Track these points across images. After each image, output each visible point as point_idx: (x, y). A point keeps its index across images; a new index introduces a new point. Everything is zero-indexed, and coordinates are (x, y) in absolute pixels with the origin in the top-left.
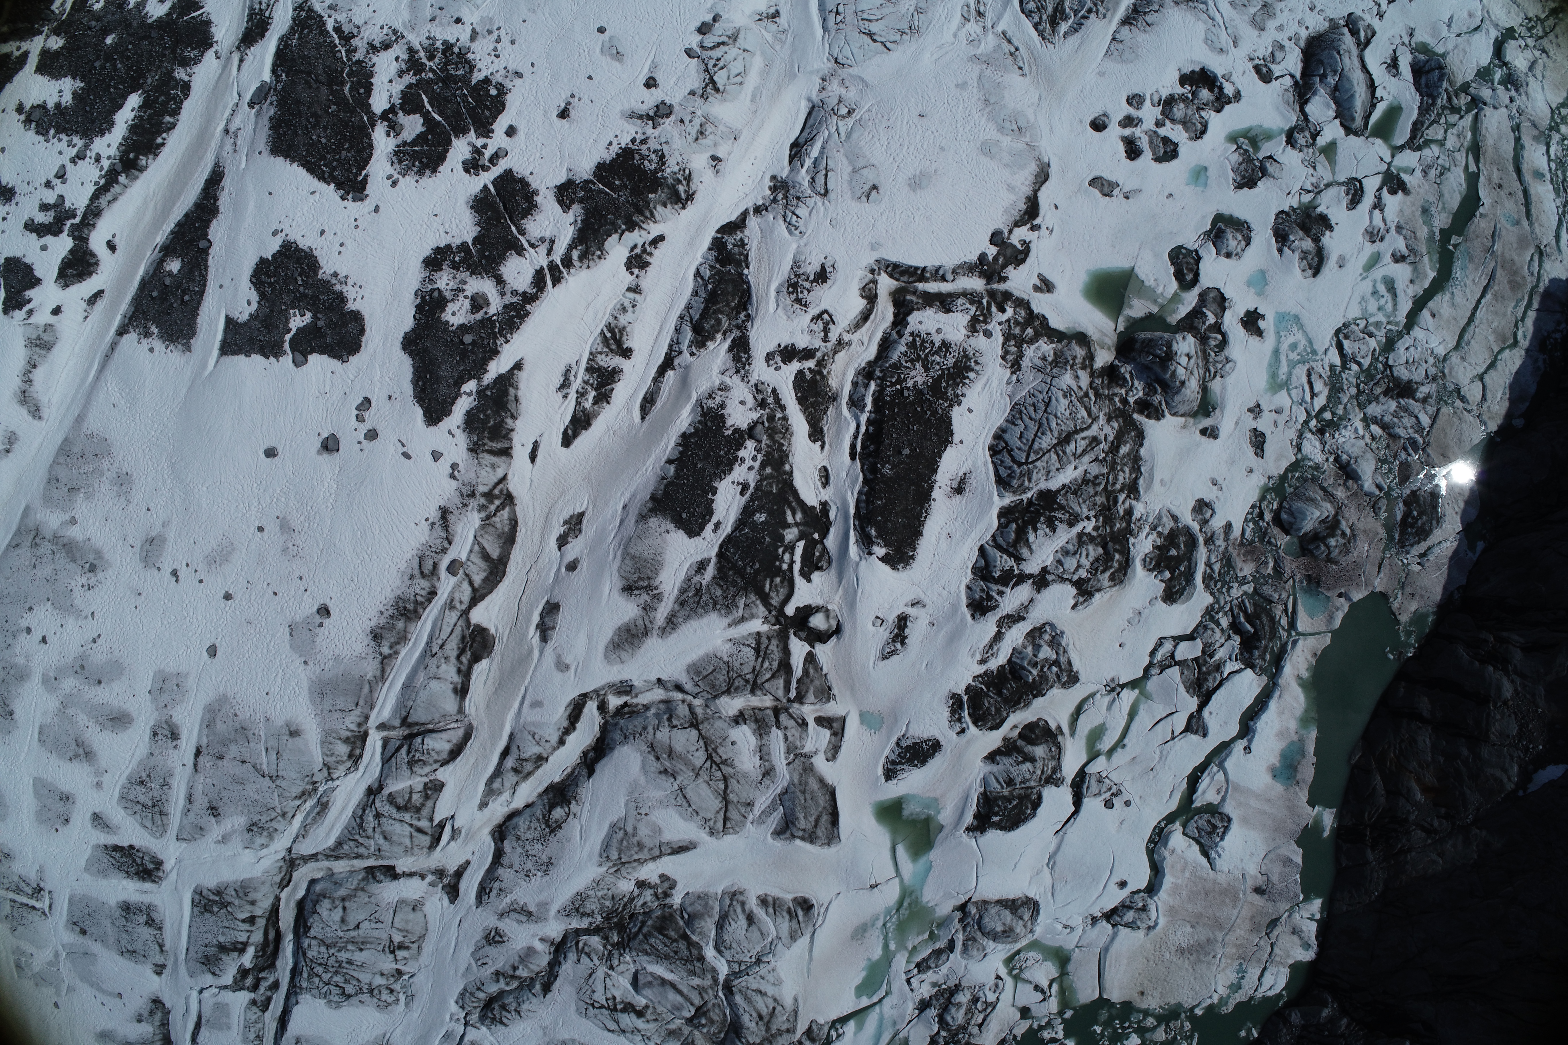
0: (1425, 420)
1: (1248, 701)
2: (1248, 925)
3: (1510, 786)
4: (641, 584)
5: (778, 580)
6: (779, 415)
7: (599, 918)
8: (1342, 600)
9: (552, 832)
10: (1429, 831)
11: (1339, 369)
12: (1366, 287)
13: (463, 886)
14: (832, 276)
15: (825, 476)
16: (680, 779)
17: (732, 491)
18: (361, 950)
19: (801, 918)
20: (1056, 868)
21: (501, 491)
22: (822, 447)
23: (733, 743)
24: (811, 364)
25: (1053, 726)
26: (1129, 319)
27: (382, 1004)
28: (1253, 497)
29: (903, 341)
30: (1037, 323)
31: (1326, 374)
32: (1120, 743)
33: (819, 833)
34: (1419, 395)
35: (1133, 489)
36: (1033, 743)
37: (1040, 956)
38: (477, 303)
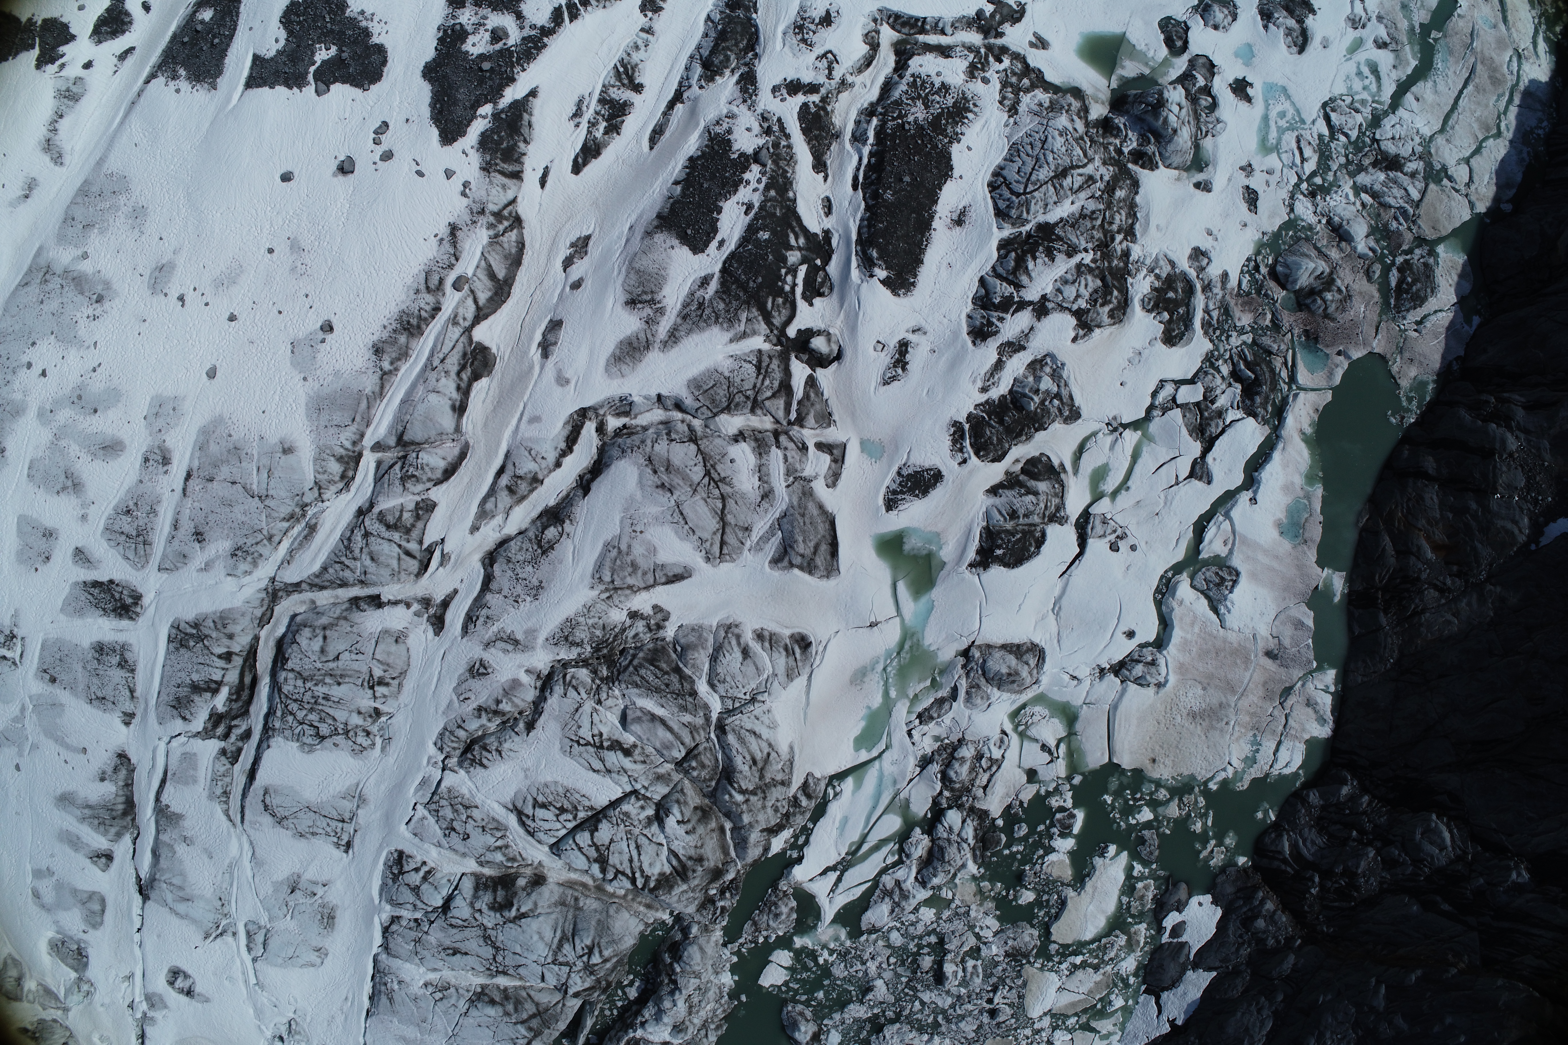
0: (1415, 195)
1: (1252, 449)
2: (1261, 692)
3: (1522, 539)
4: (645, 297)
5: (780, 300)
6: (783, 143)
7: (589, 649)
8: (1342, 358)
9: (544, 553)
10: (1442, 590)
11: (1327, 139)
12: (1350, 67)
13: (449, 616)
14: (836, 21)
15: (828, 206)
16: (677, 493)
17: (737, 211)
18: (339, 684)
19: (798, 656)
20: (1062, 614)
21: (510, 213)
22: (826, 178)
23: (732, 461)
24: (815, 98)
25: (1056, 462)
26: (1122, 78)
27: (357, 748)
28: (1249, 251)
29: (904, 81)
30: (1033, 76)
31: (1315, 142)
32: (1124, 485)
33: (819, 561)
34: (1406, 169)
35: (1130, 233)
36: (1035, 477)
37: (1046, 712)
38: (497, 35)
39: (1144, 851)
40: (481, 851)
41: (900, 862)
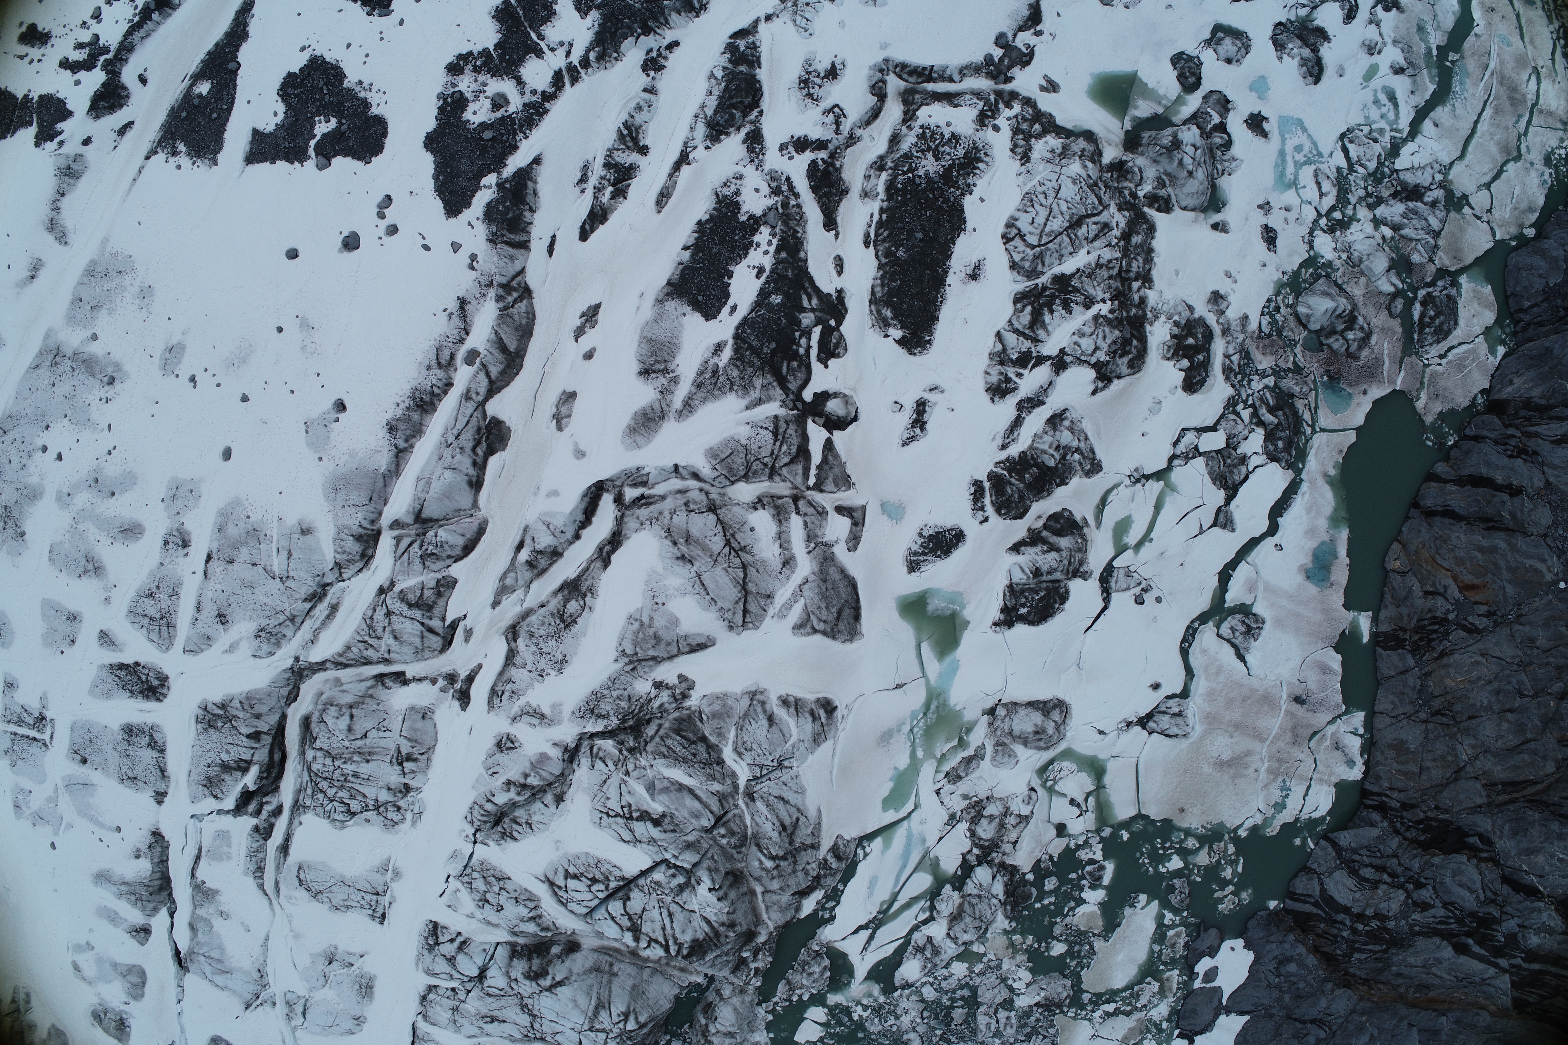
0: (1436, 225)
1: (1276, 495)
2: (1289, 738)
3: (1550, 577)
4: (658, 367)
6: (793, 203)
7: (615, 720)
8: (1365, 397)
9: (566, 627)
11: (1345, 172)
12: (1367, 96)
13: (474, 691)
14: (842, 74)
15: (839, 265)
16: (697, 564)
17: (748, 275)
18: (368, 761)
19: (823, 720)
20: (1085, 668)
21: (519, 284)
22: (837, 236)
23: (752, 529)
24: (823, 155)
25: (1078, 517)
26: (1134, 119)
27: (388, 822)
28: (1269, 292)
29: (913, 132)
30: (1044, 120)
31: (1333, 174)
32: (1146, 538)
33: (842, 626)
34: (1426, 199)
35: (1146, 279)
36: (1059, 533)
37: (1073, 767)
38: (499, 101)
39: (1174, 899)
40: (515, 922)
41: (931, 919)
